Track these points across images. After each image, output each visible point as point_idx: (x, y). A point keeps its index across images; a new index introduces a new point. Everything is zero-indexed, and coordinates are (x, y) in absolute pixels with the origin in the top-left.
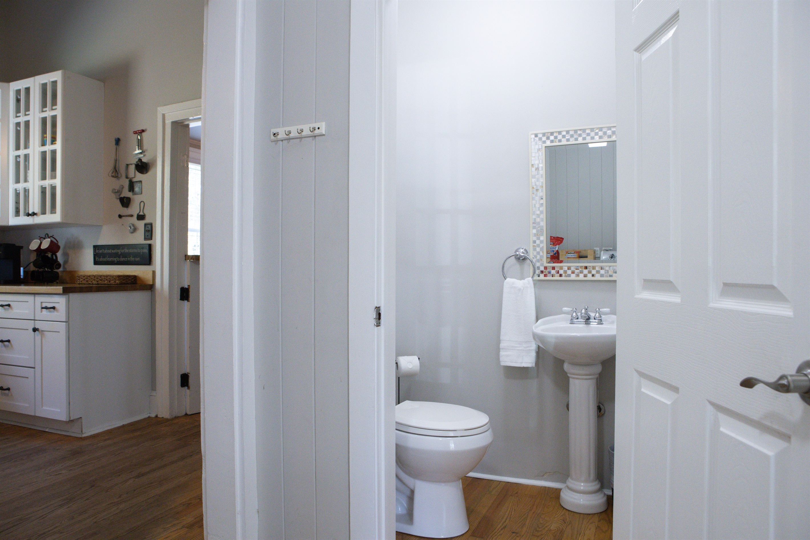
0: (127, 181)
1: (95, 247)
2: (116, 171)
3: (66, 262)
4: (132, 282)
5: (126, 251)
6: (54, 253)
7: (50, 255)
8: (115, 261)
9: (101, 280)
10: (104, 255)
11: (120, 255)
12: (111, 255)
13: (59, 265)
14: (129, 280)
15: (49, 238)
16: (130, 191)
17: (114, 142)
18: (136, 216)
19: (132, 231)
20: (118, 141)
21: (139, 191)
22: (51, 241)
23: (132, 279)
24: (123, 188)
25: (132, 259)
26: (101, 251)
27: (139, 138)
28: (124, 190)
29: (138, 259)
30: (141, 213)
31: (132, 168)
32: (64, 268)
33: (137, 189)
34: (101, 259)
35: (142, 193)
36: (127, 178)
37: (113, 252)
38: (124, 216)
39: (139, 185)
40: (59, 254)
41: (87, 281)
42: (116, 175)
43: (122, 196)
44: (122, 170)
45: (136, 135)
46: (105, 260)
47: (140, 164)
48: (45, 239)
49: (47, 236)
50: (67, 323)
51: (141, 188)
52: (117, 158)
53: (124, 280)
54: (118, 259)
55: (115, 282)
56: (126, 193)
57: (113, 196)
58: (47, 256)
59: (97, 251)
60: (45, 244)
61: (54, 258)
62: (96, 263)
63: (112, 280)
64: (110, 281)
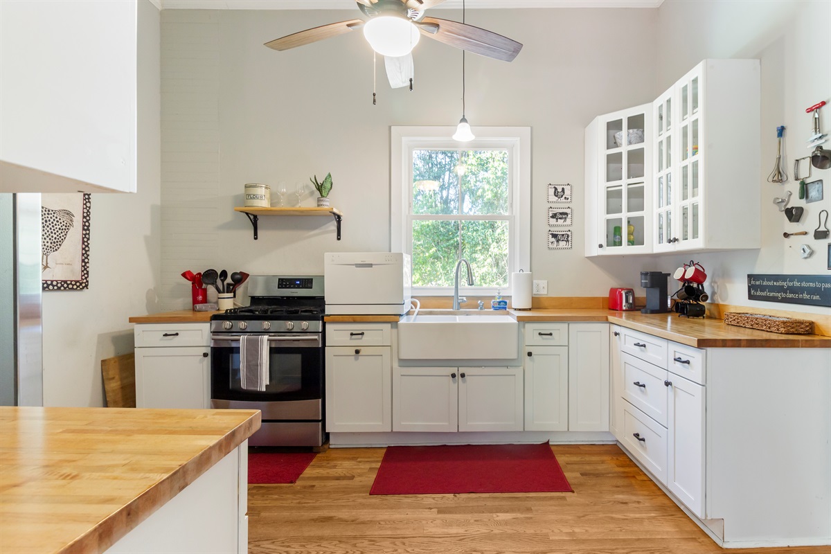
0: (797, 185)
1: (751, 277)
2: (779, 172)
3: (714, 293)
4: (807, 331)
5: (797, 284)
6: (700, 283)
7: (695, 285)
8: (778, 297)
9: (757, 324)
10: (763, 288)
11: (787, 289)
12: (772, 289)
13: (706, 297)
14: (802, 328)
15: (694, 265)
16: (801, 198)
17: (776, 133)
18: (812, 233)
19: (806, 255)
20: (781, 131)
21: (817, 195)
22: (696, 269)
23: (807, 326)
24: (790, 195)
25: (806, 296)
26: (758, 283)
27: (817, 116)
28: (792, 197)
29: (816, 297)
30: (822, 229)
31: (805, 165)
32: (712, 299)
33: (813, 193)
34: (759, 293)
35: (822, 199)
36: (797, 179)
37: (775, 284)
38: (792, 234)
39: (817, 186)
40: (706, 284)
41: (738, 323)
42: (780, 178)
43: (789, 206)
44: (790, 171)
45: (812, 113)
46: (764, 294)
47: (819, 154)
48: (690, 266)
49: (692, 263)
50: (704, 387)
51: (820, 191)
52: (781, 154)
53: (793, 328)
54: (784, 295)
55: (778, 330)
56: (796, 202)
57: (776, 208)
58: (692, 287)
59: (753, 282)
60: (690, 273)
61: (700, 288)
62: (751, 297)
63: (774, 327)
64: (769, 328)
